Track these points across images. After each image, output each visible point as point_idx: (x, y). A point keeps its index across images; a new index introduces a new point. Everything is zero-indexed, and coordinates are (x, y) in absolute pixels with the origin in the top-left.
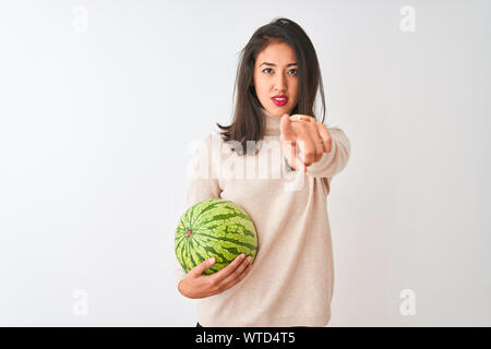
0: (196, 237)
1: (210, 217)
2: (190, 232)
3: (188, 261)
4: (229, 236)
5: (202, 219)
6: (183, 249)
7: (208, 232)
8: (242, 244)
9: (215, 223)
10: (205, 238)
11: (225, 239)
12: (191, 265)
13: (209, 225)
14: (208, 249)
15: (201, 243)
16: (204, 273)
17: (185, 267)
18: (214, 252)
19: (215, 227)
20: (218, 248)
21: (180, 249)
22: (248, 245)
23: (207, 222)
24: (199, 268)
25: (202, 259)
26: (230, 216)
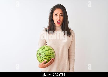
0: (42, 56)
1: (44, 51)
2: (40, 54)
3: (40, 61)
4: (49, 55)
5: (42, 51)
6: (39, 58)
7: (44, 54)
8: (52, 56)
9: (45, 52)
10: (44, 56)
11: (48, 56)
12: (41, 62)
13: (44, 53)
14: (45, 58)
15: (43, 57)
16: (44, 63)
17: (40, 62)
18: (46, 59)
19: (46, 53)
20: (47, 58)
21: (38, 58)
22: (53, 56)
23: (44, 52)
24: (43, 62)
25: (44, 60)
26: (49, 50)
